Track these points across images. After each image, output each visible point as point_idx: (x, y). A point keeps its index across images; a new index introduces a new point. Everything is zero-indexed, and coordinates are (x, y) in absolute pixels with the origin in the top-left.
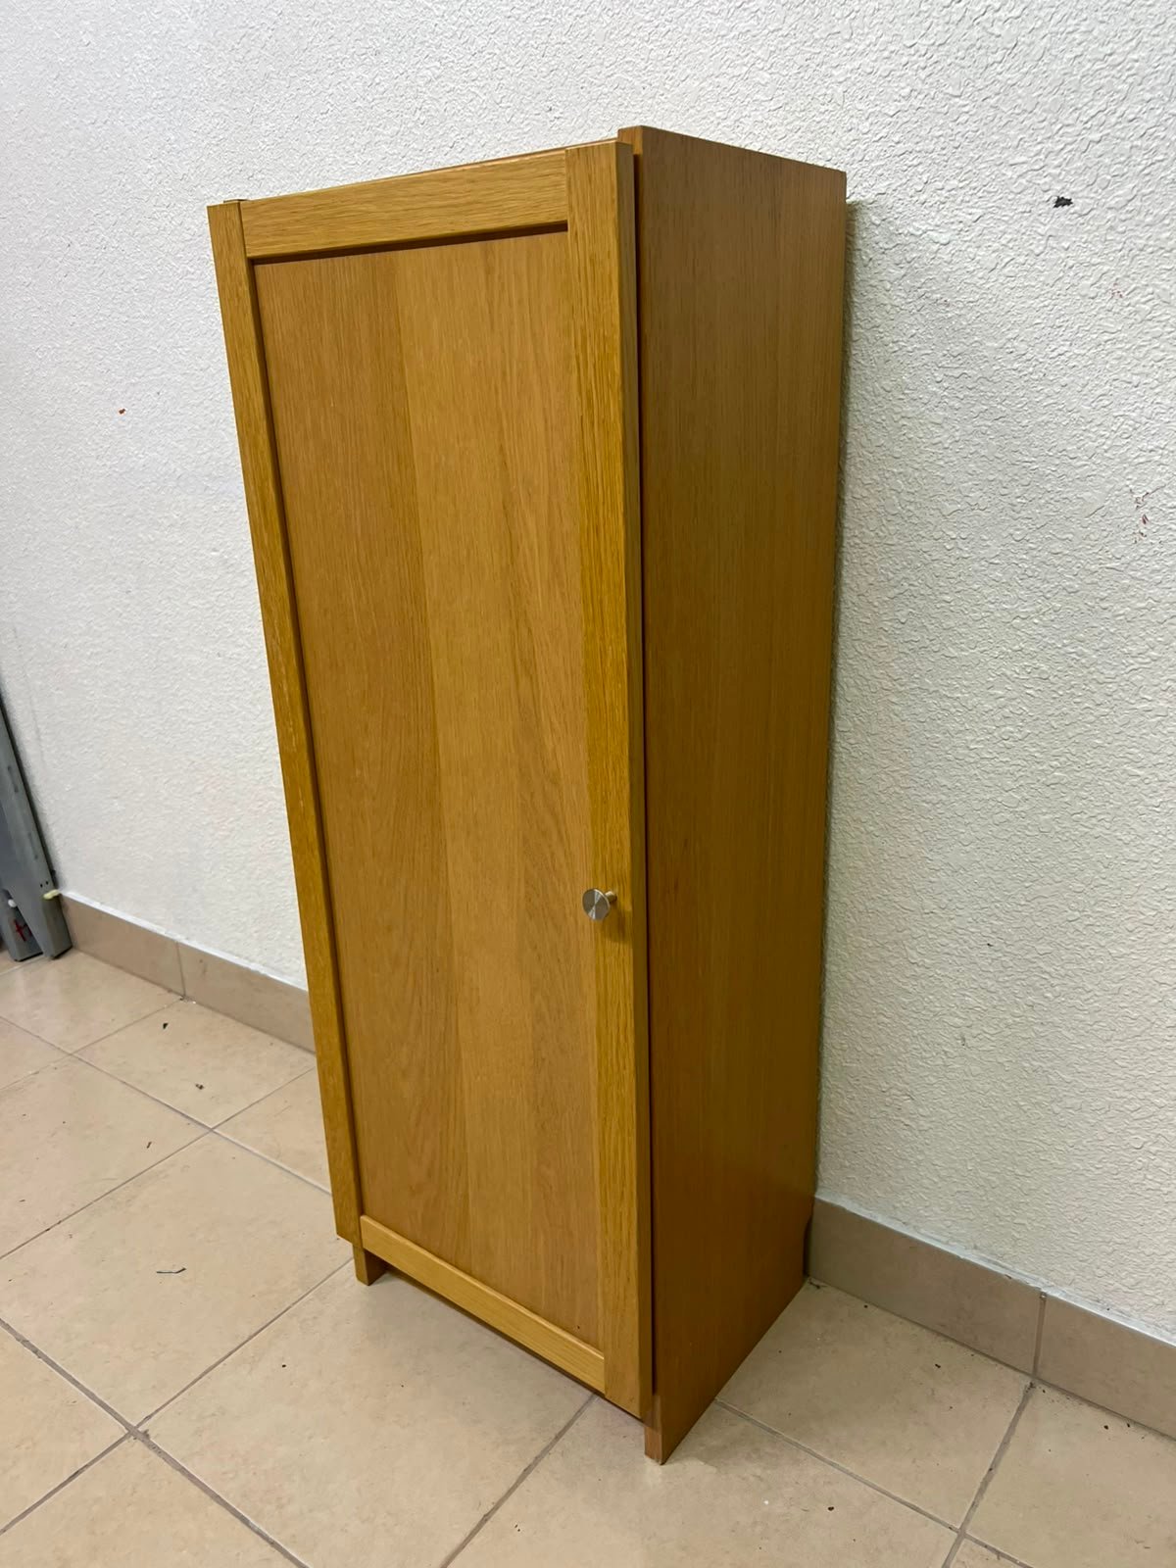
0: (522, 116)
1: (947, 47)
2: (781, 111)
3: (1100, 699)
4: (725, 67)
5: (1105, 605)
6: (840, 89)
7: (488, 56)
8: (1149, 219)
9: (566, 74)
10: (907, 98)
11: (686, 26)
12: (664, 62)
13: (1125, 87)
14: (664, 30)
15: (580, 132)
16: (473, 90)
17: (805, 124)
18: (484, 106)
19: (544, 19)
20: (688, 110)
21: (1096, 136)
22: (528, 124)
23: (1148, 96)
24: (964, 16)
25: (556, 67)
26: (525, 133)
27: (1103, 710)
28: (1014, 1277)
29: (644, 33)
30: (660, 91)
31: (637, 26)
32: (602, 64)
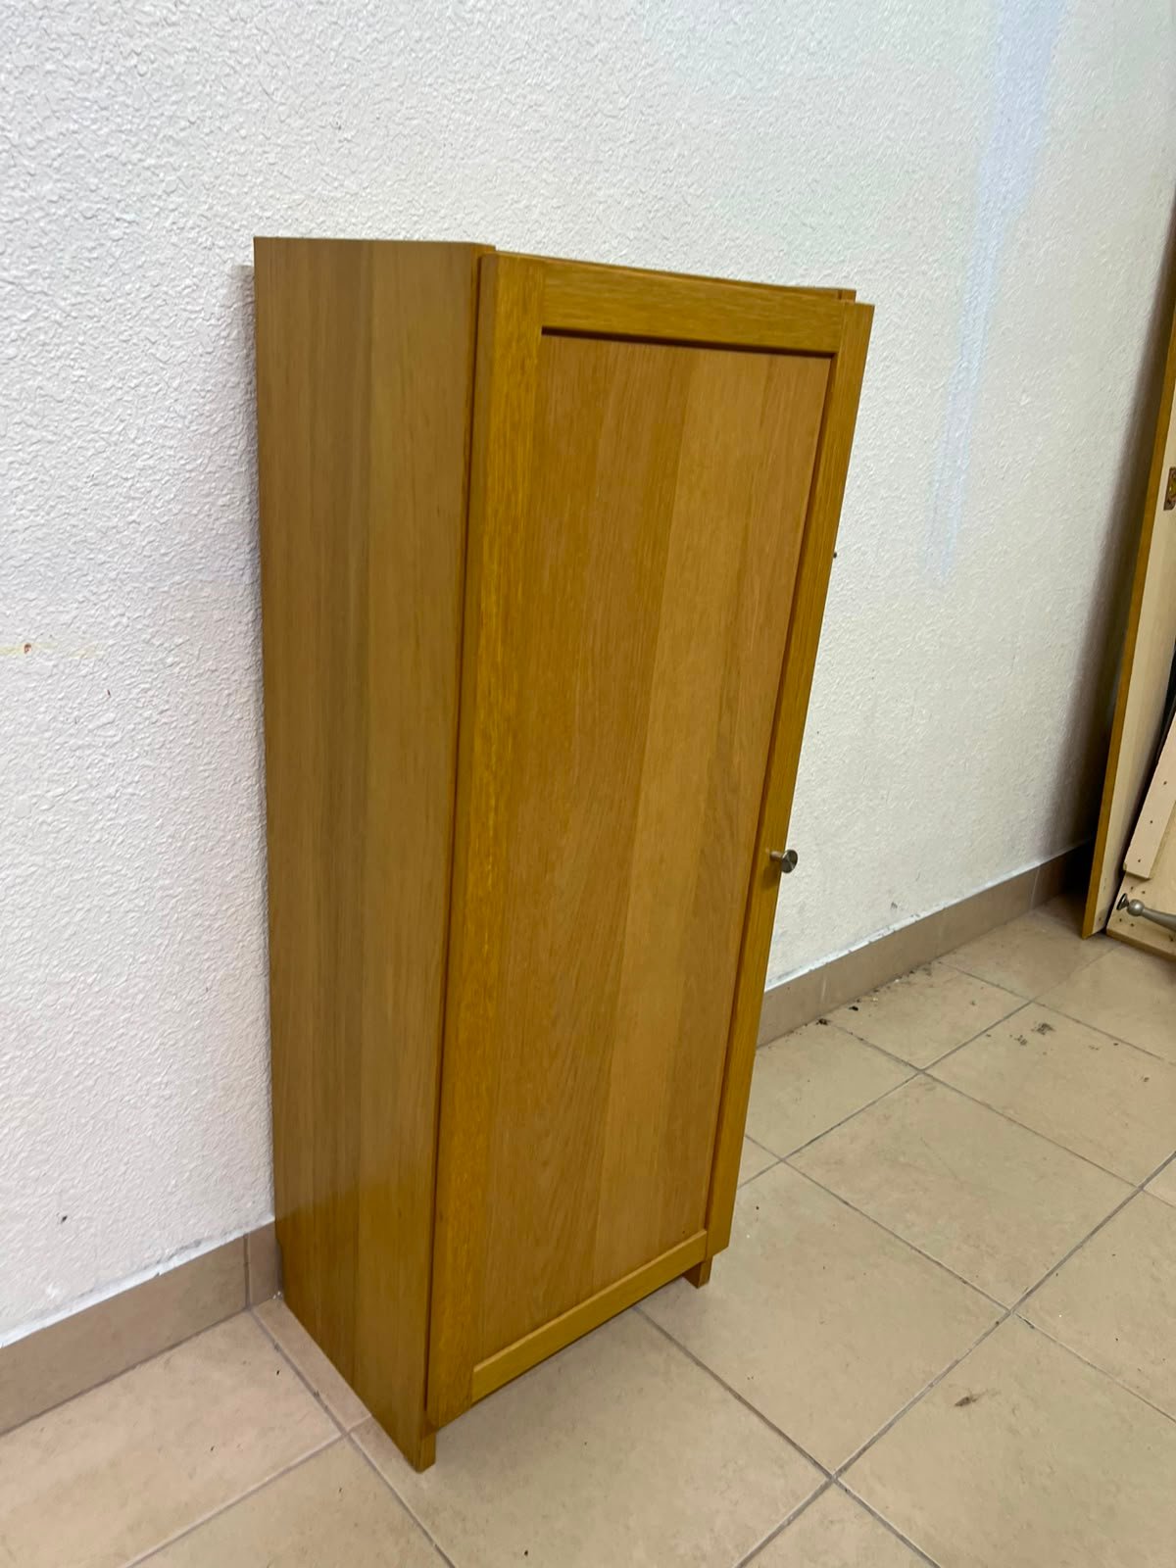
0: (302, 121)
2: (560, 211)
4: (519, 155)
6: (601, 207)
7: (255, 31)
9: (360, 96)
10: (639, 230)
11: (487, 103)
12: (466, 128)
14: (468, 97)
15: (376, 165)
16: (231, 62)
17: (577, 227)
18: (248, 89)
19: (336, 23)
20: (486, 183)
22: (308, 134)
24: (672, 184)
25: (348, 83)
26: (306, 143)
29: (447, 92)
30: (461, 155)
31: (440, 81)
32: (402, 103)
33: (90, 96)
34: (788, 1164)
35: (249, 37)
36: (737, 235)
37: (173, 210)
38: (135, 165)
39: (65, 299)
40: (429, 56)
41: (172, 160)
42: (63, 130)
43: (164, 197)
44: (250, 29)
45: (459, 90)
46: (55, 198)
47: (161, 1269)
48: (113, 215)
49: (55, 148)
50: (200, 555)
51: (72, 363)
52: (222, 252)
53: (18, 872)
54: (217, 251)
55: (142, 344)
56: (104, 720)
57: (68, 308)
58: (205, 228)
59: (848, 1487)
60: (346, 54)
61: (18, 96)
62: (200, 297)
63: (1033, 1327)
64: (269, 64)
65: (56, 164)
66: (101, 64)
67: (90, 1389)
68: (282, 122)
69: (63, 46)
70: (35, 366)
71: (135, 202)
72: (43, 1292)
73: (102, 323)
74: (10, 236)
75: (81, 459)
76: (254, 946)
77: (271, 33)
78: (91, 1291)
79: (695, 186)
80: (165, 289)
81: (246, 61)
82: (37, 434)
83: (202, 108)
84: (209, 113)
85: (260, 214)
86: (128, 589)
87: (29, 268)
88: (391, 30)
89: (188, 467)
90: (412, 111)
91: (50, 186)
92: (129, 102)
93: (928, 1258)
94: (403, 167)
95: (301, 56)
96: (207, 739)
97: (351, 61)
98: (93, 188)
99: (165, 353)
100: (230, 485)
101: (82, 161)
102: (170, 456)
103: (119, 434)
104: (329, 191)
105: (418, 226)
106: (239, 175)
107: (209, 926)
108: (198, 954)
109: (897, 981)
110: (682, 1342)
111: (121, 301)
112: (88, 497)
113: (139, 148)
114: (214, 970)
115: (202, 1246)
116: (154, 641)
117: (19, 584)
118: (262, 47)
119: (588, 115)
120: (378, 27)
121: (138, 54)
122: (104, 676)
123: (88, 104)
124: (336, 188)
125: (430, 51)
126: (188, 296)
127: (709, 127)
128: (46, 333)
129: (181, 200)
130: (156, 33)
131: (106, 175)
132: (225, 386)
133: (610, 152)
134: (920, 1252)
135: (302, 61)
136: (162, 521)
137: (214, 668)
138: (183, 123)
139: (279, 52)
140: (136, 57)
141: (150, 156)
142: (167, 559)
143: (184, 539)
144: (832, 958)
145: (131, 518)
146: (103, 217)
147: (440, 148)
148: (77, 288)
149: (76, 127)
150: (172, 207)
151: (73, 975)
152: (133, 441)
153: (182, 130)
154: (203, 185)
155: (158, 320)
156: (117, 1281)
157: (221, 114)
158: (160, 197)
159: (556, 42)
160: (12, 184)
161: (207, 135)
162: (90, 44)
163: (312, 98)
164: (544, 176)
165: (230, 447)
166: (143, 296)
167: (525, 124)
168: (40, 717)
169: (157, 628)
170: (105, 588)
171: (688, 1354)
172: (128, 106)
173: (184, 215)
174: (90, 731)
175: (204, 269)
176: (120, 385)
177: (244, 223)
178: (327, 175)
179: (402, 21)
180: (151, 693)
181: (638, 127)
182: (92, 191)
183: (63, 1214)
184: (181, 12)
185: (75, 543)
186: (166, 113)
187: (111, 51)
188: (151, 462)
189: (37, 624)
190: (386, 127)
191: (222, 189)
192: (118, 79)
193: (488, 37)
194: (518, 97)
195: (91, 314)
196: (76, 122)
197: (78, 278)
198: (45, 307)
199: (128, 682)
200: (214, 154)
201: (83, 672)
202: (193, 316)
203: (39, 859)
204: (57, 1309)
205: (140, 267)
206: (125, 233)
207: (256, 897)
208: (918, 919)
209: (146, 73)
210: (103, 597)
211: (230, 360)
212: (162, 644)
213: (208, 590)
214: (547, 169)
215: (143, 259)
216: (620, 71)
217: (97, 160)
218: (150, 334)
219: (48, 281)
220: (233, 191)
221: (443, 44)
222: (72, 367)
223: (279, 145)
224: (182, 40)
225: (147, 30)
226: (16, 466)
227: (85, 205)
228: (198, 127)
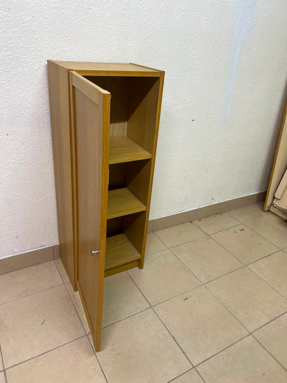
0: (59, 36)
1: (144, 46)
2: (118, 49)
3: (161, 138)
4: (108, 39)
5: (162, 126)
6: (129, 48)
8: (168, 75)
9: (71, 30)
10: (138, 52)
11: (100, 29)
12: (95, 34)
13: (166, 57)
14: (96, 28)
15: (75, 43)
16: (44, 27)
17: (123, 53)
18: (48, 31)
19: (66, 17)
20: (100, 45)
21: (162, 63)
22: (61, 39)
23: (168, 59)
24: (147, 42)
25: (69, 28)
26: (60, 40)
27: (161, 140)
28: (150, 220)
29: (91, 28)
30: (95, 40)
31: (89, 26)
32: (81, 31)
33: (16, 36)
34: (170, 249)
35: (47, 21)
36: (164, 51)
37: (33, 55)
38: (25, 47)
39: (13, 72)
40: (87, 21)
41: (32, 46)
42: (11, 42)
43: (31, 53)
44: (48, 20)
45: (94, 27)
46: (10, 54)
47: (36, 249)
48: (21, 57)
49: (10, 45)
50: (40, 119)
51: (14, 84)
52: (43, 62)
53: (7, 174)
54: (42, 62)
55: (27, 80)
56: (22, 148)
57: (13, 74)
58: (40, 58)
59: (154, 309)
60: (68, 23)
61: (3, 37)
62: (39, 71)
63: (206, 288)
64: (52, 26)
65: (10, 48)
66: (18, 30)
67: (23, 268)
68: (55, 37)
69: (10, 27)
70: (7, 85)
71: (25, 54)
72: (14, 250)
73: (20, 76)
74: (2, 62)
75: (16, 101)
76: (54, 192)
77: (52, 20)
78: (23, 251)
79: (153, 42)
80: (32, 70)
81: (47, 26)
82: (8, 97)
83: (38, 36)
84: (40, 37)
85: (51, 55)
86: (26, 125)
87: (6, 67)
88: (78, 17)
89: (37, 102)
90: (83, 32)
91: (9, 53)
92: (24, 36)
93: (191, 272)
94: (81, 43)
95: (58, 24)
96: (43, 153)
97: (69, 24)
98: (17, 52)
99: (32, 81)
100: (46, 106)
101: (15, 47)
102: (34, 100)
103: (24, 96)
104: (65, 49)
105: (85, 55)
106: (46, 48)
107: (44, 188)
108: (42, 193)
109: (213, 216)
110: (133, 278)
111: (23, 72)
112: (18, 108)
113: (26, 44)
114: (46, 196)
115: (44, 247)
116: (32, 134)
117: (5, 124)
118: (50, 23)
119: (125, 29)
120: (75, 17)
121: (25, 27)
122: (22, 140)
123: (16, 37)
124: (67, 49)
125: (87, 20)
126: (37, 71)
127: (156, 29)
128: (9, 79)
129: (34, 53)
130: (29, 23)
131: (20, 50)
132: (44, 87)
133: (130, 36)
134: (190, 270)
135: (59, 25)
136: (33, 112)
137: (44, 140)
138: (35, 39)
139: (54, 24)
140: (25, 28)
141: (28, 46)
142: (34, 119)
143: (37, 116)
144: (194, 209)
145: (26, 112)
146: (19, 57)
147: (90, 39)
148: (15, 70)
149: (13, 41)
150: (33, 54)
151: (18, 194)
152: (26, 98)
153: (35, 40)
154: (39, 50)
155: (31, 75)
156: (28, 250)
157: (42, 36)
158: (30, 53)
159: (116, 15)
160: (2, 52)
161: (39, 41)
162: (16, 26)
163: (61, 32)
164: (114, 43)
165: (46, 99)
166: (27, 71)
167: (109, 32)
168: (10, 147)
169: (32, 132)
170: (22, 124)
171: (133, 281)
172: (23, 37)
173: (35, 56)
174: (20, 150)
175: (39, 66)
176: (23, 88)
177: (48, 56)
178: (65, 46)
179: (80, 15)
180: (31, 144)
181: (138, 31)
182: (17, 53)
183: (17, 236)
184: (34, 18)
185: (16, 116)
186: (31, 37)
187: (20, 27)
188: (30, 102)
189: (9, 131)
190: (77, 36)
191: (43, 50)
192: (21, 32)
193: (100, 16)
194: (108, 27)
195: (18, 75)
196: (14, 40)
197: (15, 69)
198: (9, 74)
199: (27, 142)
200: (41, 44)
201: (18, 140)
202: (38, 74)
203: (10, 173)
204: (17, 253)
205: (27, 66)
206: (24, 60)
207: (54, 183)
208: (219, 202)
209: (27, 30)
210: (21, 126)
211: (45, 82)
212: (33, 135)
213: (42, 125)
214: (115, 41)
215: (27, 64)
216: (132, 19)
217: (18, 47)
218: (29, 78)
219: (9, 69)
220: (45, 51)
221: (90, 18)
222: (14, 85)
223: (54, 41)
224: (34, 23)
225: (27, 22)
226: (4, 102)
227: (16, 55)
228: (38, 39)
